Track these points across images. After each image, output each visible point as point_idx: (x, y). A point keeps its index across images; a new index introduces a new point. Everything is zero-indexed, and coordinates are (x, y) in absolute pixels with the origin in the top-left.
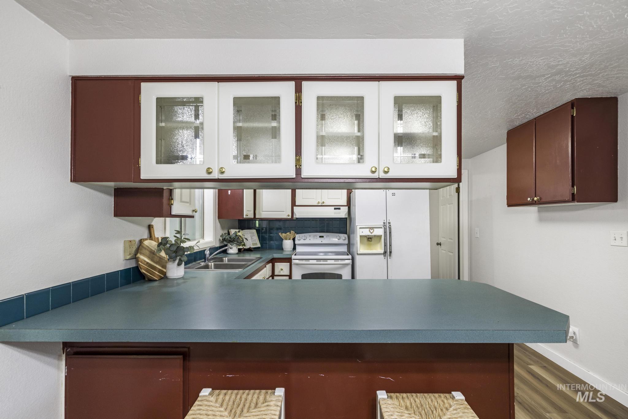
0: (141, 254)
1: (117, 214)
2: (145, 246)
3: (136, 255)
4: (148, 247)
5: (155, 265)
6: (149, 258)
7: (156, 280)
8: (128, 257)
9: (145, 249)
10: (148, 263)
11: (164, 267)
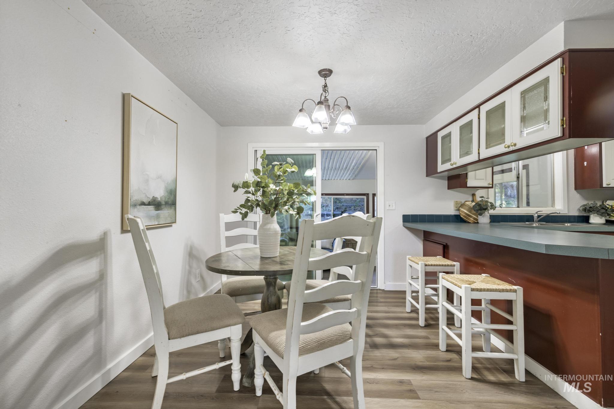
0: (462, 208)
1: (449, 188)
2: (466, 204)
3: (459, 208)
4: (468, 205)
5: (471, 215)
6: (467, 210)
7: (471, 223)
8: (456, 209)
9: (466, 206)
10: (466, 213)
11: (478, 217)
